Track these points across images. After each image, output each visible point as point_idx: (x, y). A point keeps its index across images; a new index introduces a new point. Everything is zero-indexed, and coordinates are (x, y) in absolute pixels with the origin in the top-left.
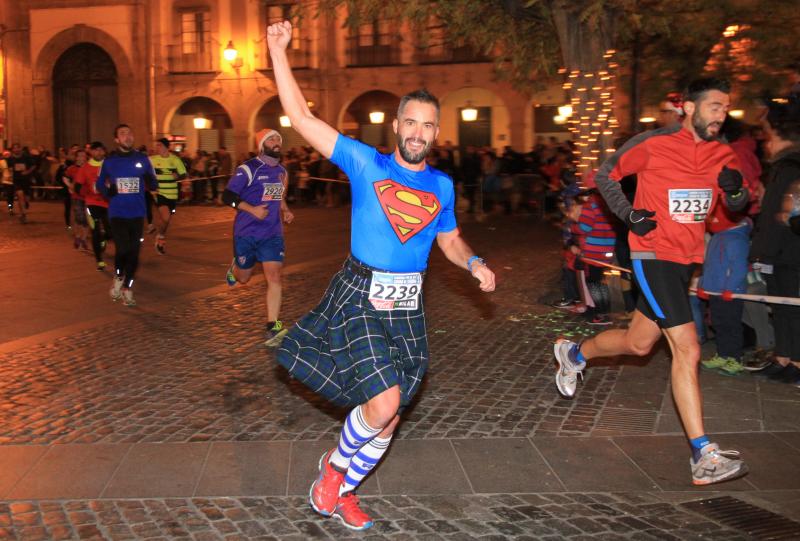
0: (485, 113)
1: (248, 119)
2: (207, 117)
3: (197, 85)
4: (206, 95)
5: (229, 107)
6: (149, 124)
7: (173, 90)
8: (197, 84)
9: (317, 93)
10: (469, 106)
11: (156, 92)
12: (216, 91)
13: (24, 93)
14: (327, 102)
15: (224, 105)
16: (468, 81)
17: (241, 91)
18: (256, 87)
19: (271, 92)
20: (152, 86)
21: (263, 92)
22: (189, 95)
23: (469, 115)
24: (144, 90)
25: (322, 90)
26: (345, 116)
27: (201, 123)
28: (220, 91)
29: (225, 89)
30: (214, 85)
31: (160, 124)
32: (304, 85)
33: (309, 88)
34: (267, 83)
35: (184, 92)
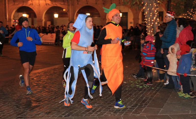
0: (125, 14)
2: (27, 14)
4: (27, 6)
5: (35, 10)
6: (6, 16)
7: (14, 4)
8: (24, 2)
9: (67, 6)
11: (8, 4)
12: (31, 4)
14: (71, 9)
15: (33, 9)
16: (120, 3)
17: (40, 5)
18: (45, 3)
19: (50, 5)
20: (7, 2)
21: (47, 5)
22: (20, 5)
24: (4, 3)
25: (69, 5)
28: (32, 4)
29: (34, 4)
30: (30, 2)
31: (10, 16)
32: (63, 3)
33: (64, 4)
34: (49, 2)
35: (19, 4)
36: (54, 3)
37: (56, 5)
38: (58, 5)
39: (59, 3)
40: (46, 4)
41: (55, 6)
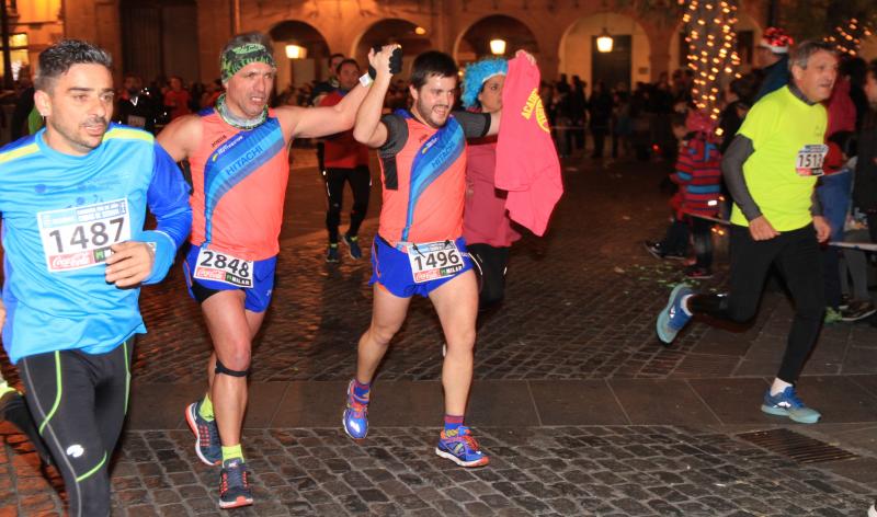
0: (623, 42)
1: (350, 47)
2: (301, 45)
3: (289, 6)
4: (301, 18)
5: (328, 32)
7: (261, 13)
9: (429, 18)
10: (605, 34)
11: (241, 13)
12: (311, 14)
13: (86, 14)
14: (441, 28)
15: (320, 30)
16: (604, 5)
17: (340, 15)
18: (358, 10)
19: (375, 15)
20: (237, 7)
21: (367, 15)
22: (279, 18)
23: (605, 45)
24: (228, 12)
25: (434, 14)
26: (460, 46)
27: (294, 51)
28: (316, 14)
29: (322, 11)
30: (309, 7)
32: (414, 8)
33: (419, 12)
34: (371, 6)
35: (274, 14)
36: (387, 9)
37: (395, 14)
38: (401, 13)
39: (403, 8)
40: (362, 13)
41: (392, 17)
